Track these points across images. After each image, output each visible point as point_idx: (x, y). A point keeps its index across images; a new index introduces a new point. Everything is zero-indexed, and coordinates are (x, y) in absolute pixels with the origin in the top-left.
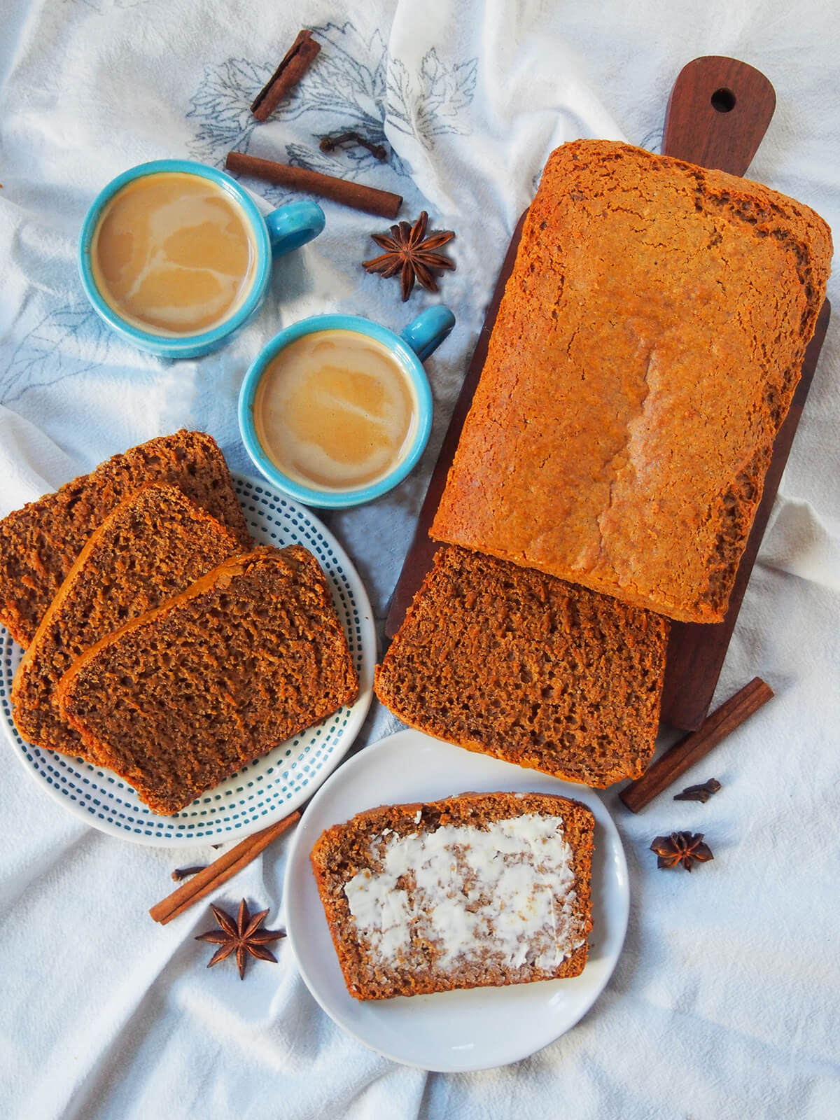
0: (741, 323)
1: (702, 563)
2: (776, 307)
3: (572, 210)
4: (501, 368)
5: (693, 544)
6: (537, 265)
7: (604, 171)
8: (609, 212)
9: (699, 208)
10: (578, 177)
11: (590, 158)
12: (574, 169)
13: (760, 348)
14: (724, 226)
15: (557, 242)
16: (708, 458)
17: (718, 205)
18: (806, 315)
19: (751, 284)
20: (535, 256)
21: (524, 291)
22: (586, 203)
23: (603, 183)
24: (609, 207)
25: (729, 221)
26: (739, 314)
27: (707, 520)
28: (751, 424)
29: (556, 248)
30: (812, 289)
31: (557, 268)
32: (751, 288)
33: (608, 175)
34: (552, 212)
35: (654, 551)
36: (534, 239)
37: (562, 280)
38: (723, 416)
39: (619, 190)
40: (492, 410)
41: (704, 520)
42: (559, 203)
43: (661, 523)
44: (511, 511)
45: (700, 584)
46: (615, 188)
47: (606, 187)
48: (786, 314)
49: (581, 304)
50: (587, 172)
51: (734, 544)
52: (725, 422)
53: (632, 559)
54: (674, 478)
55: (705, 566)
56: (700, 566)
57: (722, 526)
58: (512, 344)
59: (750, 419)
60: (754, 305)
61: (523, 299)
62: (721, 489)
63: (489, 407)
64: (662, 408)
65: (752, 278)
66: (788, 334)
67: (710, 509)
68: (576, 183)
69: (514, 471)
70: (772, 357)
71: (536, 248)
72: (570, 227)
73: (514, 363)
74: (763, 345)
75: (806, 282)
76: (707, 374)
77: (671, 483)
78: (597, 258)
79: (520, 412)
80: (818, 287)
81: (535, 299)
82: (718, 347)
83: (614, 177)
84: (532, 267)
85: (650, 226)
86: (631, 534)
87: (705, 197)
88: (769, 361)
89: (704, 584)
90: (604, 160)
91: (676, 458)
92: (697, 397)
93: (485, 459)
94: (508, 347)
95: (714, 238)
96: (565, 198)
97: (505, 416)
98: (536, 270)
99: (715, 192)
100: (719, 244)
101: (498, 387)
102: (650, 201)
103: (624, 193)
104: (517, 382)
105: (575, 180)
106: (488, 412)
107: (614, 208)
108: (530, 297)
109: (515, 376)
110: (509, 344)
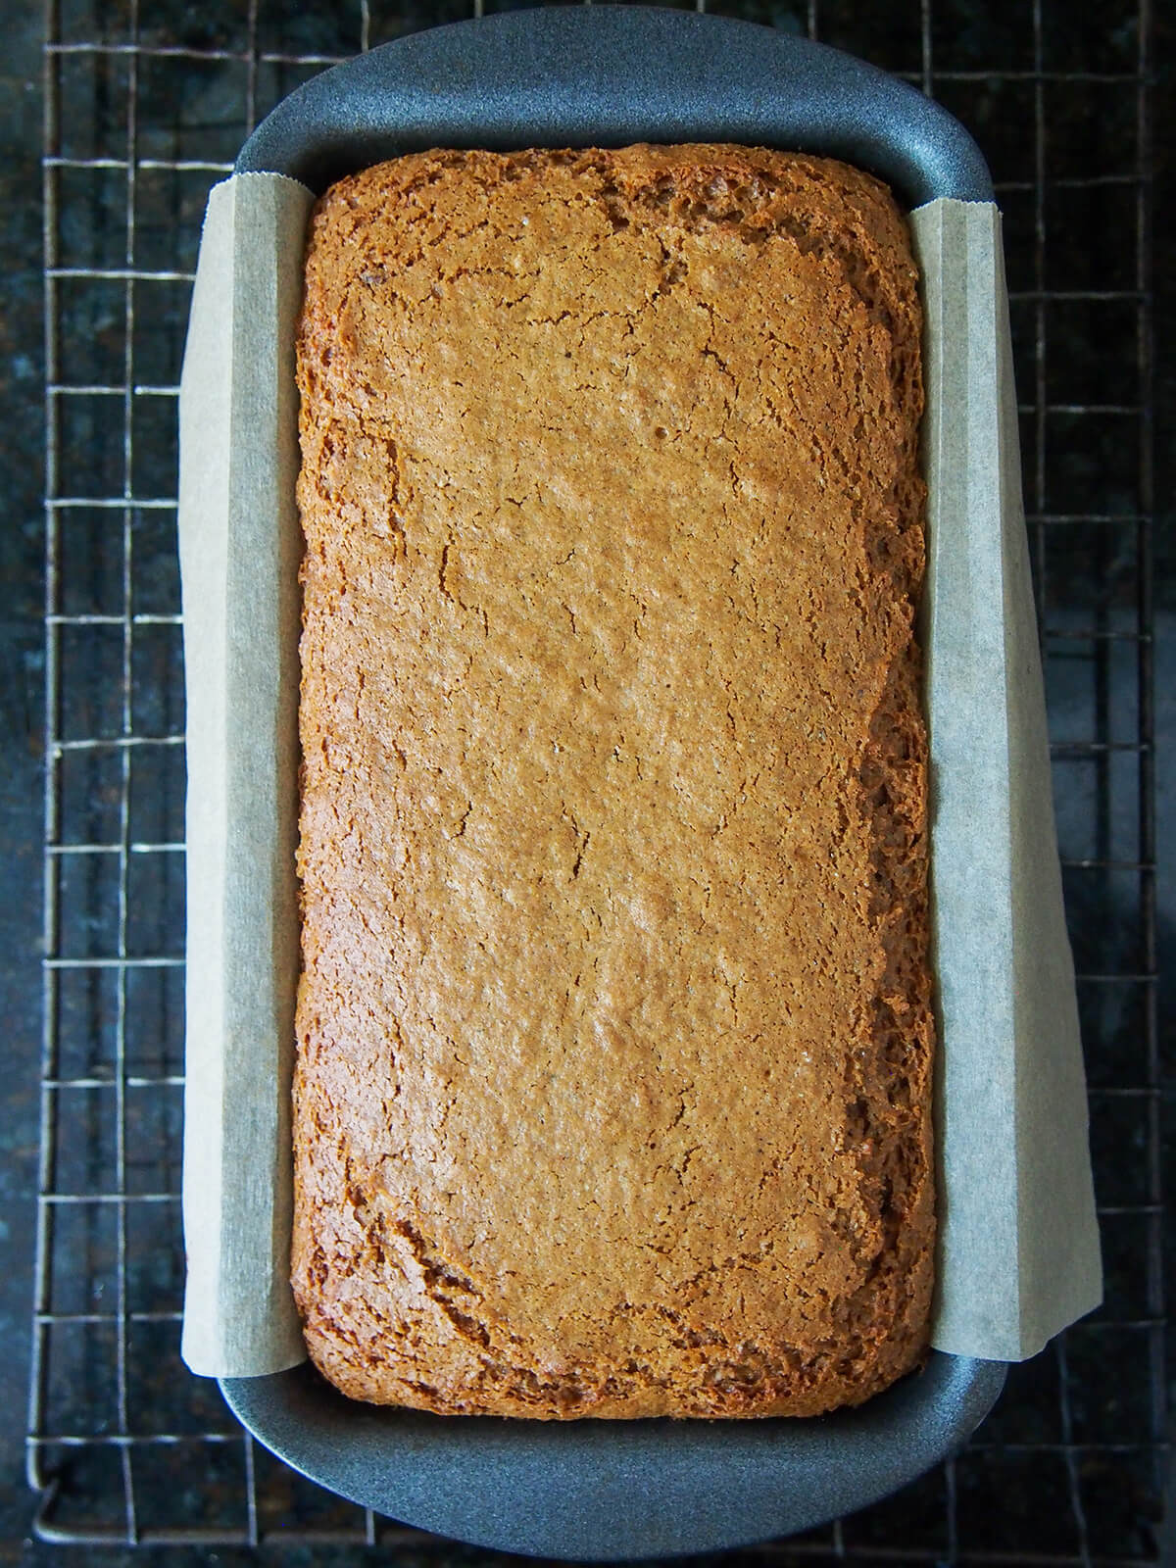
0: (779, 420)
1: (860, 920)
2: (836, 369)
3: (371, 307)
4: (327, 663)
5: (829, 889)
6: (334, 438)
7: (413, 212)
8: (443, 287)
9: (620, 223)
10: (366, 239)
11: (380, 198)
12: (355, 227)
13: (832, 457)
14: (681, 240)
15: (360, 378)
16: (805, 709)
17: (656, 206)
18: (898, 366)
19: (772, 336)
20: (327, 422)
21: (328, 497)
22: (394, 285)
23: (416, 233)
24: (441, 276)
25: (689, 229)
26: (770, 405)
27: (843, 831)
28: (865, 614)
29: (361, 391)
30: (893, 313)
31: (373, 429)
32: (774, 346)
33: (423, 216)
34: (335, 323)
35: (760, 929)
36: (318, 389)
37: (391, 450)
38: (805, 614)
39: (451, 235)
40: (331, 751)
41: (836, 832)
42: (344, 303)
43: (755, 867)
44: (426, 943)
45: (870, 962)
46: (443, 235)
47: (424, 240)
48: (858, 376)
49: (441, 485)
50: (380, 224)
51: (905, 856)
52: (814, 626)
53: (720, 959)
54: (751, 770)
55: (867, 923)
56: (856, 927)
57: (874, 832)
58: (332, 608)
59: (858, 604)
60: (792, 378)
61: (328, 513)
62: (850, 761)
63: (325, 748)
64: (681, 636)
65: (770, 326)
66: (876, 413)
67: (841, 807)
68: (365, 251)
69: (408, 860)
70: (861, 469)
71: (326, 405)
72: (376, 342)
73: (346, 645)
74: (836, 451)
75: (877, 302)
76: (748, 541)
77: (750, 781)
78: (447, 383)
79: (387, 741)
80: (902, 305)
81: (349, 506)
82: (752, 482)
83: (436, 215)
84: (328, 443)
85: (531, 287)
86: (704, 911)
87: (626, 198)
88: (856, 480)
89: (876, 961)
90: (407, 192)
91: (742, 728)
92: (743, 593)
93: (347, 854)
94: (327, 618)
95: (667, 271)
96: (352, 288)
97: (357, 756)
98: (337, 449)
99: (642, 183)
100: (682, 279)
101: (330, 703)
102: (517, 238)
103: (463, 241)
104: (362, 681)
105: (361, 247)
106: (327, 757)
107: (452, 274)
108: (338, 505)
109: (354, 670)
110: (327, 611)
